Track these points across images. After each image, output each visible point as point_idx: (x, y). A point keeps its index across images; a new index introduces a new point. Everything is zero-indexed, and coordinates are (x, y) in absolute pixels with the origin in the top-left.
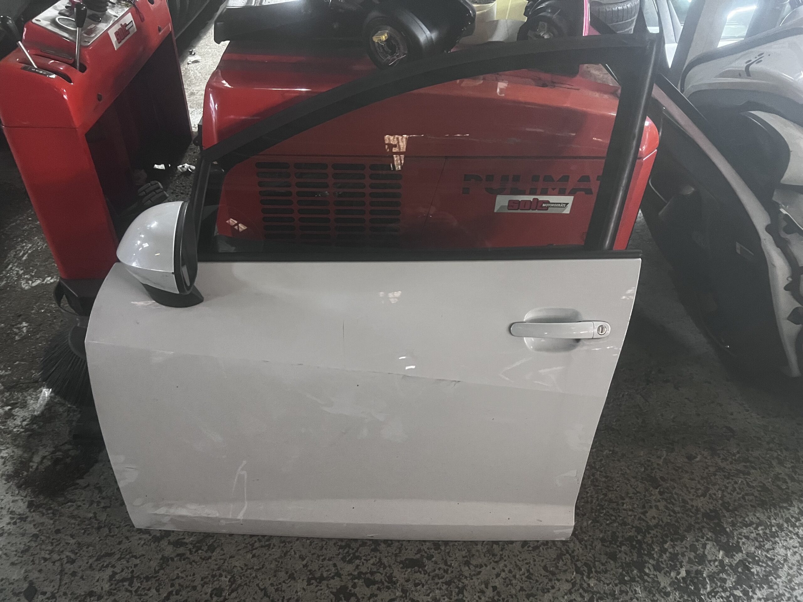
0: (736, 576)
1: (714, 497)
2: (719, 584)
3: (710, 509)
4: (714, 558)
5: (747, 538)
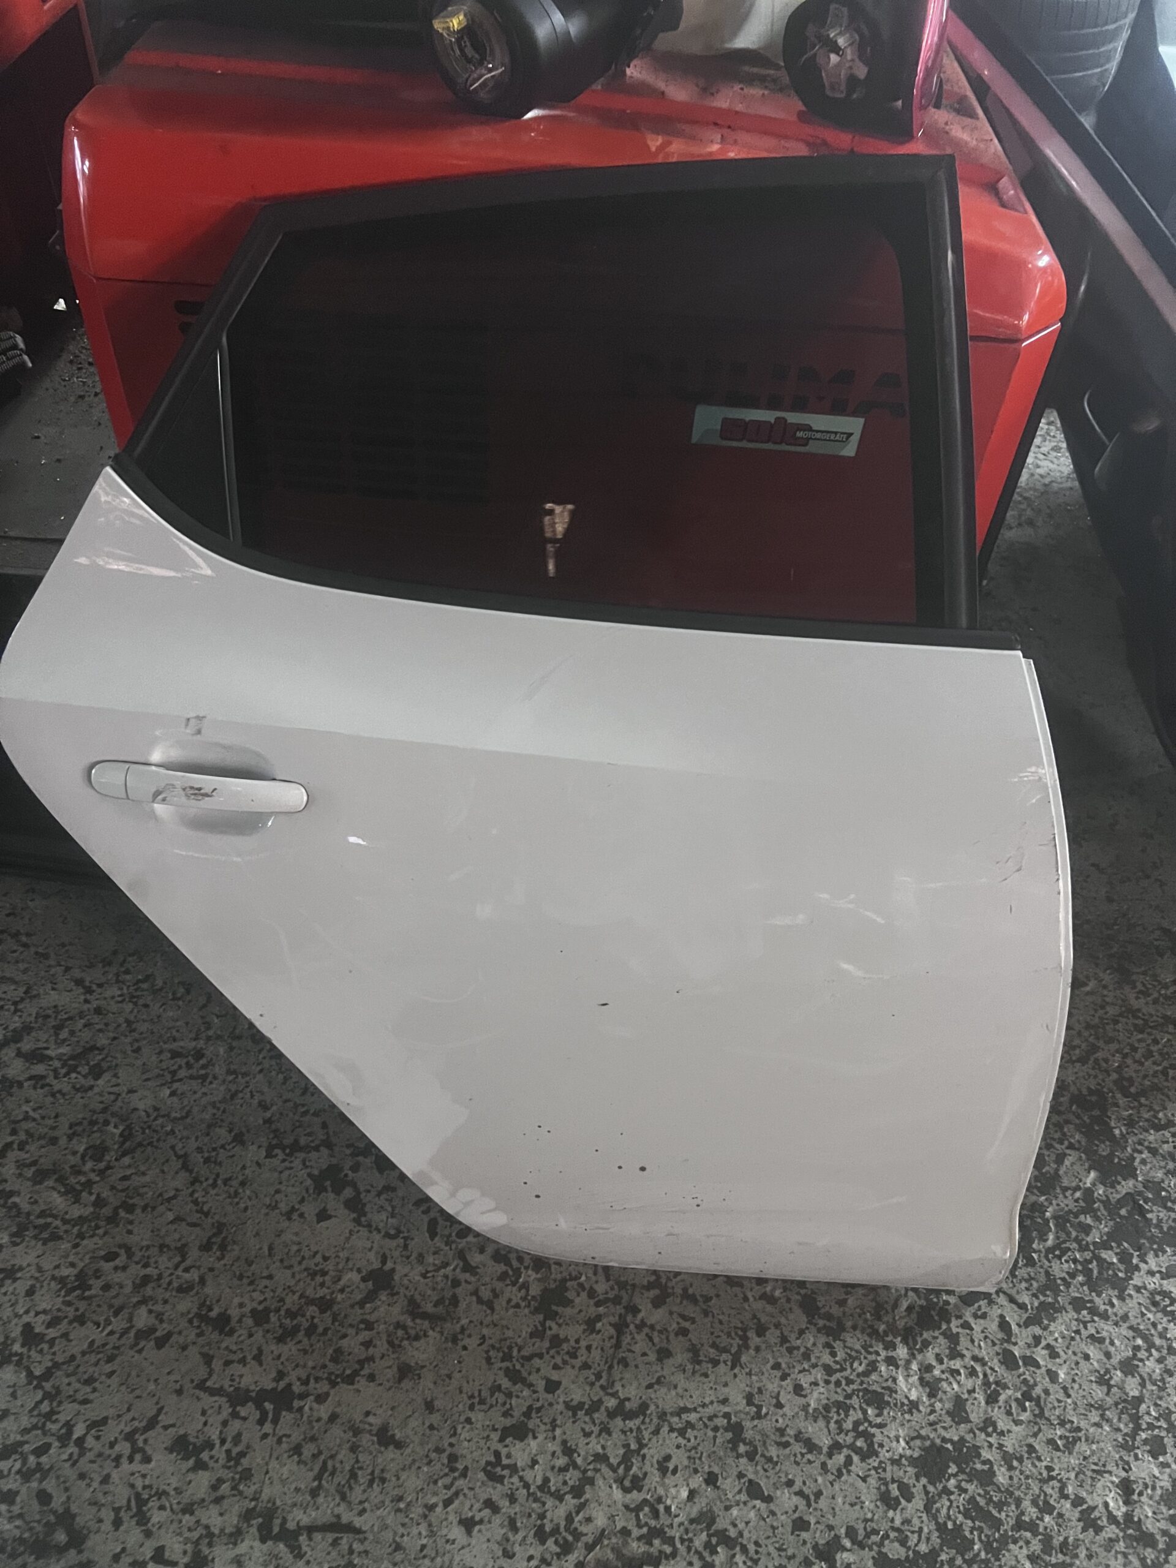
0: (1111, 1223)
1: (1104, 1065)
2: (1074, 1234)
3: (1089, 1088)
4: (1074, 1184)
5: (1153, 1152)
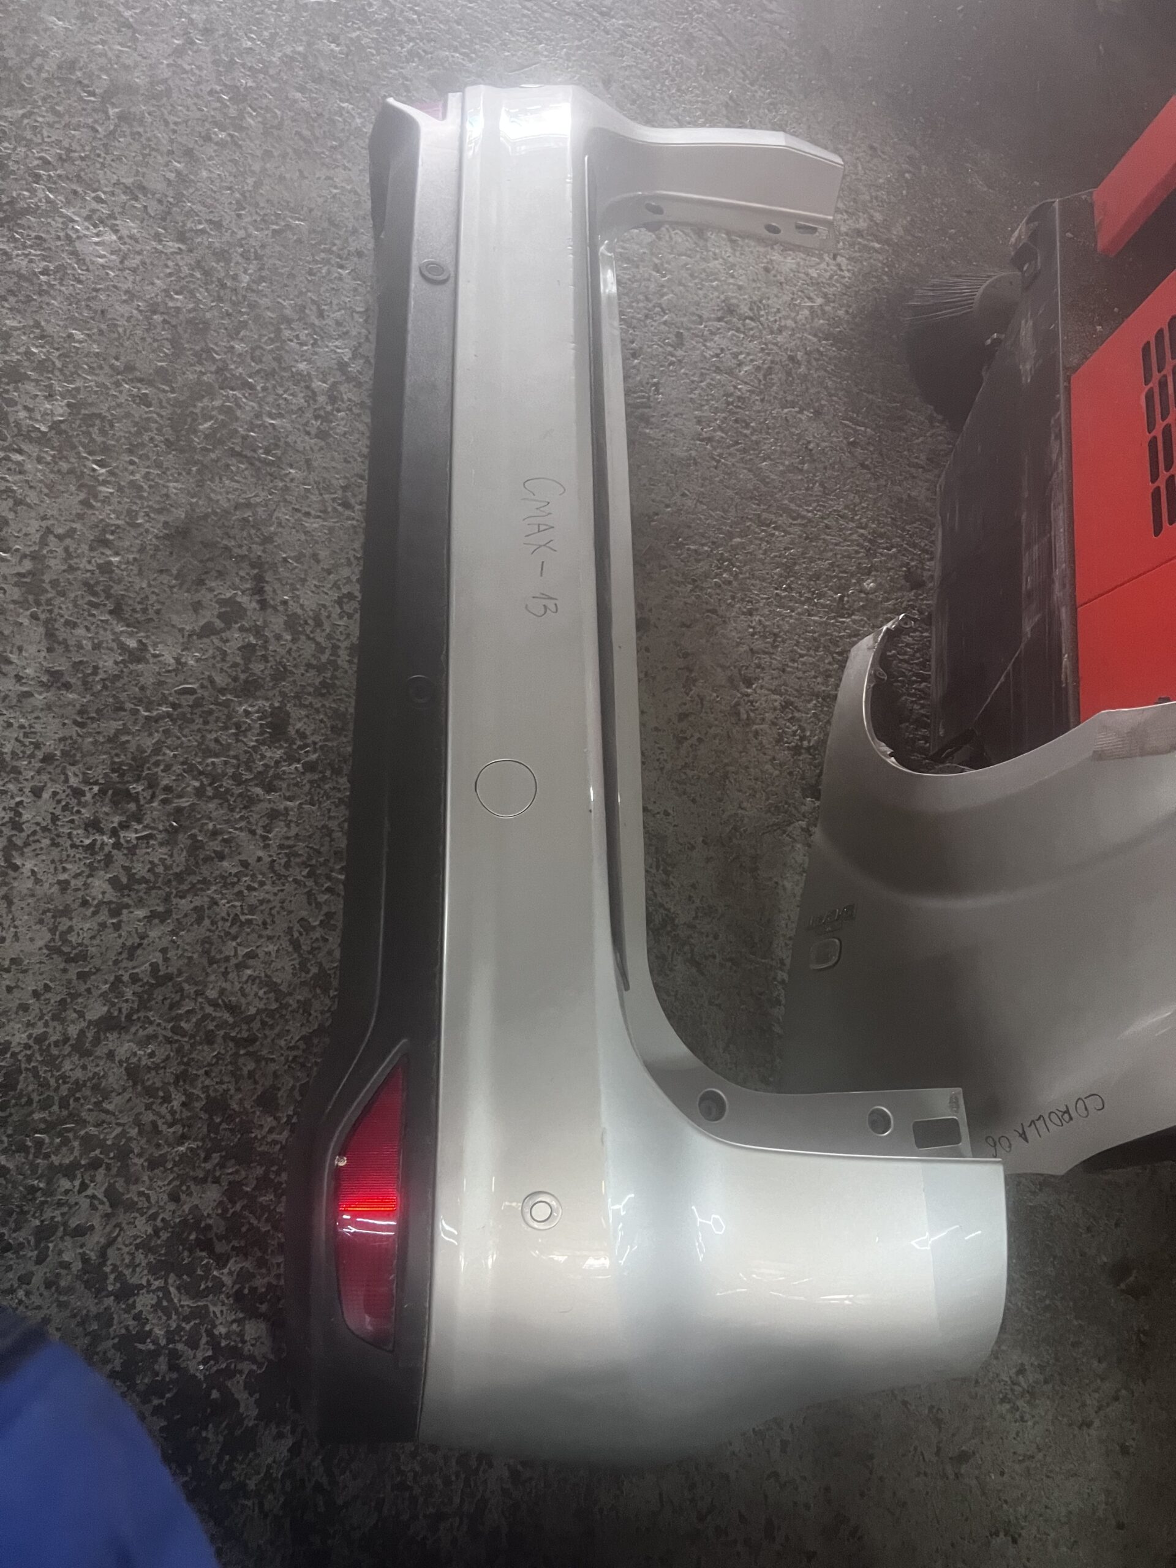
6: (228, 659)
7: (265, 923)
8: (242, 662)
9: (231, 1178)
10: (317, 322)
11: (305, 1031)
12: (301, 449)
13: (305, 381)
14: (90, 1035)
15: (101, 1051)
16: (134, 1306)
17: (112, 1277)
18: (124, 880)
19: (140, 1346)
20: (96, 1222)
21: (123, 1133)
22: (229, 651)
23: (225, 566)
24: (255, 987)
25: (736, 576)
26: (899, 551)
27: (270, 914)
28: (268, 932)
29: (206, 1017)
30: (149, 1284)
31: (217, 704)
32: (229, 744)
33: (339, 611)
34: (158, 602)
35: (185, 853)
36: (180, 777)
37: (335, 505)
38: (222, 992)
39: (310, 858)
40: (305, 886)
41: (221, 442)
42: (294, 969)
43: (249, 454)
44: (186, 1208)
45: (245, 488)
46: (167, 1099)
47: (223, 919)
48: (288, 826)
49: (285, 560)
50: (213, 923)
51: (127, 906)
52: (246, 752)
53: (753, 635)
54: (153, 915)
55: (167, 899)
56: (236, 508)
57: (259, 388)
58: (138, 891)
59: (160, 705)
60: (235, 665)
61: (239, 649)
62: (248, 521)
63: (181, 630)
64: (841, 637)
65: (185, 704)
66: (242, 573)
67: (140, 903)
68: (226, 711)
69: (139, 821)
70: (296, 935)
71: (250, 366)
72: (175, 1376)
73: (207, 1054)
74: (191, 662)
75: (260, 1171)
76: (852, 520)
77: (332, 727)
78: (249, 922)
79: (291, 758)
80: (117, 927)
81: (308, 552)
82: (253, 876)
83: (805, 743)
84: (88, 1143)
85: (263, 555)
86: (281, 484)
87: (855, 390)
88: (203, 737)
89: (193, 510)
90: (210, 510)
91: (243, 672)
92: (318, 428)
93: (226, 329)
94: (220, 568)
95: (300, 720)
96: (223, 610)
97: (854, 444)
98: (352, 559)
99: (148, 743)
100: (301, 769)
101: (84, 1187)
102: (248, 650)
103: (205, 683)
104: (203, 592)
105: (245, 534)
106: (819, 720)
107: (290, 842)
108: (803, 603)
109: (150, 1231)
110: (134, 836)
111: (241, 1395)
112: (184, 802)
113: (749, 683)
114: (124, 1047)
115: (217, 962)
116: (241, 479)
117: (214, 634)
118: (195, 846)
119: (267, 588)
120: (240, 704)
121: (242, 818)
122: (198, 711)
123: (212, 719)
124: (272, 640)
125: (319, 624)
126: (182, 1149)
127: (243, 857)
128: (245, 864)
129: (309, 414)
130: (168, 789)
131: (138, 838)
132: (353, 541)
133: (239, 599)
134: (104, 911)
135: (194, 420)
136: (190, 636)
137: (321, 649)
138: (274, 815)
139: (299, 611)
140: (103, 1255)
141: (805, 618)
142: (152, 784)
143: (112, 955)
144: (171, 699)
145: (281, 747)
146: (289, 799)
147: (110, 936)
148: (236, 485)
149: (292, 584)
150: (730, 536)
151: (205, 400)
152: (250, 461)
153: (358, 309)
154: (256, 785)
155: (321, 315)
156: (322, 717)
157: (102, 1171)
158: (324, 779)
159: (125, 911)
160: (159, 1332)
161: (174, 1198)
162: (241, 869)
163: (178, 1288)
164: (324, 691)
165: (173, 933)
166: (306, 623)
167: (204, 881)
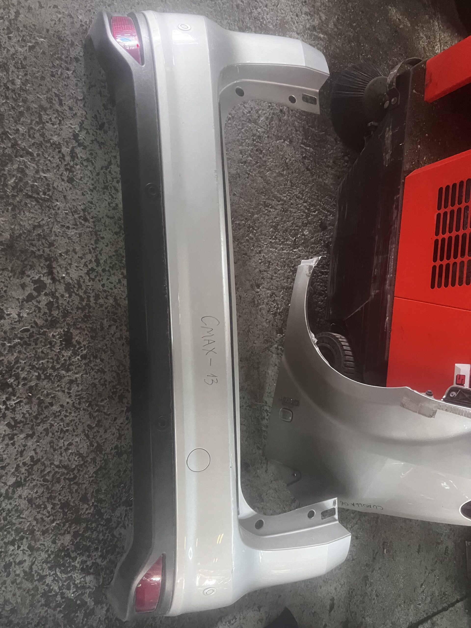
0: (73, 598)
6: (41, 311)
7: (74, 430)
8: (48, 311)
9: (74, 530)
10: (59, 109)
11: (95, 470)
12: (61, 190)
13: (58, 148)
14: (10, 491)
15: (16, 496)
16: (45, 582)
17: (35, 575)
18: (13, 424)
19: (50, 594)
20: (26, 558)
21: (31, 524)
22: (41, 307)
23: (33, 262)
24: (73, 457)
25: (255, 235)
26: (318, 213)
27: (75, 426)
28: (75, 433)
29: (56, 472)
30: (49, 574)
31: (40, 334)
32: (48, 353)
33: (88, 278)
34: (5, 286)
35: (36, 406)
36: (29, 372)
37: (81, 221)
38: (61, 461)
39: (88, 399)
40: (88, 411)
41: (21, 191)
42: (88, 446)
43: (35, 195)
44: (59, 545)
45: (37, 216)
46: (45, 508)
47: (57, 432)
48: (78, 386)
49: (61, 254)
50: (53, 434)
51: (16, 434)
52: (55, 355)
53: (260, 263)
54: (28, 436)
55: (32, 428)
56: (34, 229)
57: (35, 155)
58: (19, 427)
59: (14, 339)
60: (45, 313)
61: (46, 305)
62: (41, 235)
63: (18, 299)
64: (294, 259)
65: (26, 337)
66: (42, 265)
67: (22, 431)
68: (44, 337)
69: (14, 396)
70: (87, 432)
71: (29, 141)
72: (64, 600)
73: (58, 487)
74: (25, 315)
75: (84, 525)
76: (301, 199)
77: (91, 336)
78: (67, 431)
79: (75, 354)
80: (13, 444)
81: (71, 249)
82: (66, 411)
83: (278, 310)
84: (18, 531)
85: (50, 253)
86: (53, 212)
87: (307, 127)
88: (36, 352)
89: (13, 233)
90: (21, 232)
91: (49, 316)
92: (68, 176)
93: (13, 118)
94: (30, 263)
95: (77, 335)
96: (36, 286)
97: (304, 158)
98: (91, 250)
99: (12, 358)
100: (80, 359)
101: (19, 547)
102: (50, 305)
103: (33, 325)
104: (25, 278)
105: (40, 243)
106: (284, 299)
107: (80, 393)
108: (280, 245)
109: (47, 556)
110: (13, 403)
111: (88, 600)
112: (33, 384)
113: (258, 287)
114: (24, 492)
115: (57, 450)
116: (34, 211)
117: (33, 299)
118: (41, 402)
119: (55, 271)
120: (50, 332)
121: (58, 386)
122: (32, 339)
123: (39, 342)
124: (60, 298)
125: (80, 286)
126: (54, 524)
127: (61, 403)
128: (62, 406)
129: (62, 169)
130: (24, 379)
131: (15, 404)
132: (91, 239)
133: (42, 279)
134: (7, 438)
135: (5, 179)
136: (22, 302)
137: (82, 299)
138: (71, 382)
139: (70, 281)
140: (31, 568)
141: (281, 252)
142: (17, 377)
143: (14, 457)
144: (19, 335)
145: (70, 350)
146: (77, 374)
147: (11, 448)
148: (32, 215)
149: (66, 267)
150: (253, 214)
151: (9, 165)
152: (37, 200)
153: (79, 98)
154: (62, 370)
155: (61, 104)
156: (86, 332)
157: (25, 540)
158: (90, 361)
159: (15, 437)
160: (56, 588)
161: (54, 542)
162: (61, 408)
163: (61, 573)
164: (86, 320)
165: (37, 441)
166: (74, 287)
167: (46, 417)
